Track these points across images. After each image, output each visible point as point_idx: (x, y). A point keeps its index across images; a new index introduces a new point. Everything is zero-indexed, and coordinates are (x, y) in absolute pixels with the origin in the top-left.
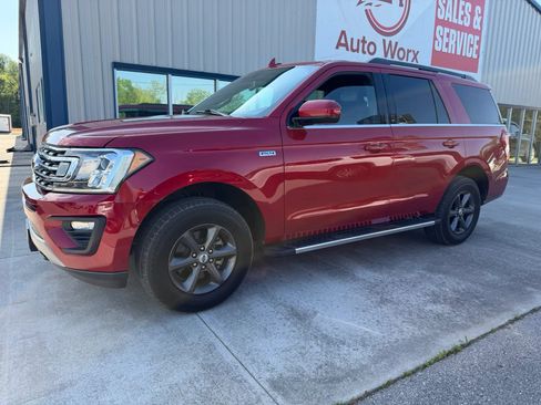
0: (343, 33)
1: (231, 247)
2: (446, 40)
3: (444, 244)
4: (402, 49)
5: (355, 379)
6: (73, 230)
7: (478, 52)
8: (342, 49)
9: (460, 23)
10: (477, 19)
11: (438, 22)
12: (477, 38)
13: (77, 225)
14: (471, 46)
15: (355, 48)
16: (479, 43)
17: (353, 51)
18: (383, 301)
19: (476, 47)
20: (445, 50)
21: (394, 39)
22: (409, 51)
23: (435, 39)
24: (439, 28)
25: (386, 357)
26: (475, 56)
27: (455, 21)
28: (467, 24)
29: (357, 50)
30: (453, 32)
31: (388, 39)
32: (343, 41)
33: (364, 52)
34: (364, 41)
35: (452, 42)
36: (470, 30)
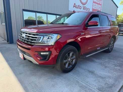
0: (75, 4)
1: (74, 57)
2: (95, 6)
3: (108, 53)
4: (86, 8)
5: (115, 87)
6: (41, 55)
7: (101, 9)
8: (75, 7)
9: (98, 2)
10: (101, 2)
11: (94, 2)
12: (101, 6)
13: (42, 53)
14: (100, 8)
15: (77, 7)
16: (101, 7)
17: (77, 8)
18: (106, 67)
19: (101, 8)
20: (95, 8)
21: (85, 6)
22: (88, 9)
23: (93, 6)
24: (94, 3)
25: (117, 80)
26: (100, 10)
27: (97, 2)
28: (99, 3)
29: (78, 8)
30: (96, 4)
31: (84, 5)
32: (75, 6)
33: (79, 9)
34: (79, 6)
35: (96, 7)
36: (100, 4)
